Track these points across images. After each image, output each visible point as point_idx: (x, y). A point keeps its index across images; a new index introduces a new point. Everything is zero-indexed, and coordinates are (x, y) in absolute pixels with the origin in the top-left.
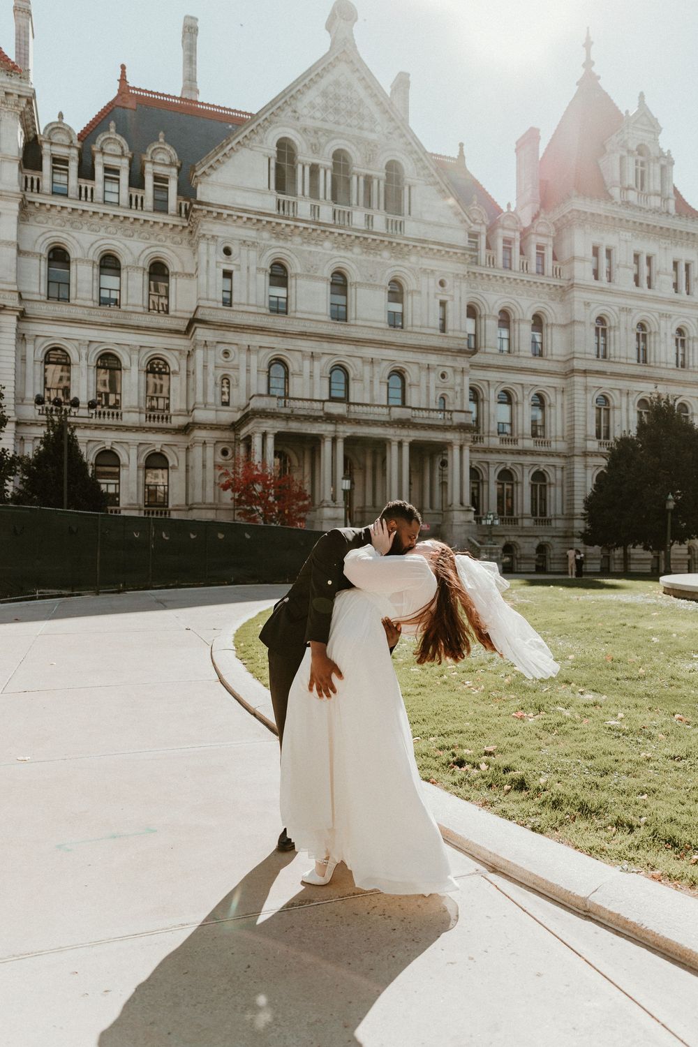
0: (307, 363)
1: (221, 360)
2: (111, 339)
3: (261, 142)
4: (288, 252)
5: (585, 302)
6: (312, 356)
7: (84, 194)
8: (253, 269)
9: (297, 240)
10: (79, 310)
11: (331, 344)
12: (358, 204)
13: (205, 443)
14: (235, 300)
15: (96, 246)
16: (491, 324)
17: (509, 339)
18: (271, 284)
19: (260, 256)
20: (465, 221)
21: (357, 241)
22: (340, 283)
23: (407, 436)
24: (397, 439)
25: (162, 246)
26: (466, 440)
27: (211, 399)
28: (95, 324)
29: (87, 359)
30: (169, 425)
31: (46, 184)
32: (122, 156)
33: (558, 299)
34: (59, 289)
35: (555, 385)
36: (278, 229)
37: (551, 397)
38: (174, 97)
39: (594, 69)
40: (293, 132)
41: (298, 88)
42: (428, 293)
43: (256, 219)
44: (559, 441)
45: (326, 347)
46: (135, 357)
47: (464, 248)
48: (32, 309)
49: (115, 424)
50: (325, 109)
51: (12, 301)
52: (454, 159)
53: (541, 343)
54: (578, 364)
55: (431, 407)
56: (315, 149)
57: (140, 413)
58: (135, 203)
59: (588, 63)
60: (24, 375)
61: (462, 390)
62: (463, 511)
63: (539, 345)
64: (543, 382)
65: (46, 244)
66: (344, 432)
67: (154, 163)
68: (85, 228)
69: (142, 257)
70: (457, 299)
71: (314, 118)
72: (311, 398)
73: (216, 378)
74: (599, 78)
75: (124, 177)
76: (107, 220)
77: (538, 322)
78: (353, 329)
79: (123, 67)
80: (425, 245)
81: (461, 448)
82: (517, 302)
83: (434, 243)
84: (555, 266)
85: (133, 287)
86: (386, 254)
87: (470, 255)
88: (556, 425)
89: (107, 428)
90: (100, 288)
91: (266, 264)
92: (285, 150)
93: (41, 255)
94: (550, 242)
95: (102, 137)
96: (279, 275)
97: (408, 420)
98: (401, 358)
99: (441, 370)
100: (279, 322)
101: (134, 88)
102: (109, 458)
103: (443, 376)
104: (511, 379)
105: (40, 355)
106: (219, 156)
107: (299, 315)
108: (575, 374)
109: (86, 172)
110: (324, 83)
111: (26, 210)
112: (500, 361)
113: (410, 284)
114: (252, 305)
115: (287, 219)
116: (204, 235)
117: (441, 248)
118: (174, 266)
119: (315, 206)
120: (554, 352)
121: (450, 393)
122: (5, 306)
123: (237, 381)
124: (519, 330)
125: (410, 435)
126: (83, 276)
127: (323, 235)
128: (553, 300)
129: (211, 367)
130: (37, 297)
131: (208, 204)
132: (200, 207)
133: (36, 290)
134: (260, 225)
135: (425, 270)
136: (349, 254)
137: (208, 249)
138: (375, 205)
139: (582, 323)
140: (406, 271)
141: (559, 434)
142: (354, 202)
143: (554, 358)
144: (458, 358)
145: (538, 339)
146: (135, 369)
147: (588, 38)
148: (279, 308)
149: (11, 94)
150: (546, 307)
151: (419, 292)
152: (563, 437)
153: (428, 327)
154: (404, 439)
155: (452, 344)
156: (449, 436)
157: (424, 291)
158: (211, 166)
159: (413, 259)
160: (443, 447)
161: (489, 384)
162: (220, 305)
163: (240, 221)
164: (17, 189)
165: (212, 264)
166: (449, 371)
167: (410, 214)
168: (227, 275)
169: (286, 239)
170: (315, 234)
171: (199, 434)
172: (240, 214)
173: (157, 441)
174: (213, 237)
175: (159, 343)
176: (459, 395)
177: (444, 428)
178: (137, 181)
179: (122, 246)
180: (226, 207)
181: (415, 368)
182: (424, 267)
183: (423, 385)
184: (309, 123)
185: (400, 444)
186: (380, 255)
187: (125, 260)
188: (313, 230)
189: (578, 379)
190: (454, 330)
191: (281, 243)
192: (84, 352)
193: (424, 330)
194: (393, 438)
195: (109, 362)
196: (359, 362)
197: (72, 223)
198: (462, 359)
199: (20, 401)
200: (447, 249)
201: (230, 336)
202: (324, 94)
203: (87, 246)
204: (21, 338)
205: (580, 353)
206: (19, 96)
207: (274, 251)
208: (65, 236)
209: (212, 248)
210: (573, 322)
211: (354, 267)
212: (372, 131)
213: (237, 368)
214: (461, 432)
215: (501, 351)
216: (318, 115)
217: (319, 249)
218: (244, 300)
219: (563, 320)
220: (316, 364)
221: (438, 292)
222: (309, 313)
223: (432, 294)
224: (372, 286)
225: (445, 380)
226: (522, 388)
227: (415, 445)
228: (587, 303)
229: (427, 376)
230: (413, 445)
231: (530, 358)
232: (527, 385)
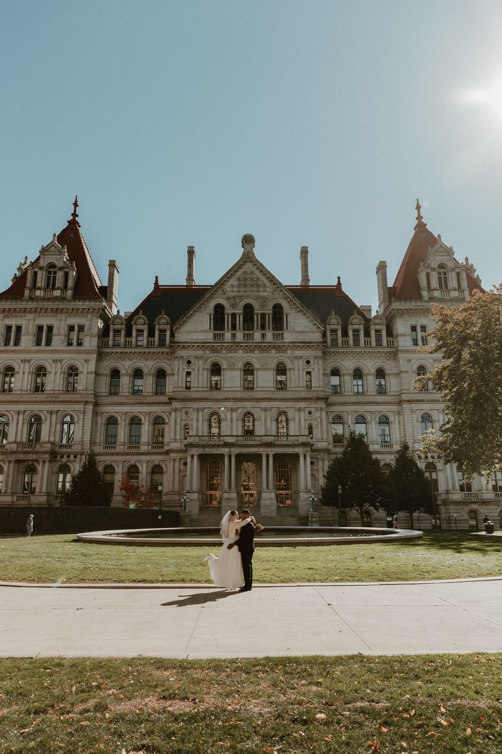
0: (229, 414)
1: (184, 417)
2: (136, 410)
3: (206, 308)
4: (219, 359)
5: (407, 360)
6: (232, 410)
7: (127, 345)
8: (201, 370)
9: (224, 352)
10: (122, 398)
11: (242, 403)
12: (257, 329)
13: (174, 460)
14: (192, 386)
15: (131, 367)
16: (348, 379)
17: (363, 385)
18: (211, 375)
19: (205, 363)
20: (320, 328)
21: (256, 348)
22: (248, 370)
24: (265, 453)
25: (162, 362)
26: (308, 452)
27: (178, 437)
28: (128, 404)
29: (125, 421)
30: (162, 450)
31: (111, 342)
32: (145, 324)
33: (392, 359)
34: (114, 390)
35: (393, 410)
36: (214, 348)
40: (222, 300)
41: (224, 279)
42: (299, 369)
43: (202, 346)
44: (397, 444)
45: (239, 404)
46: (147, 418)
47: (318, 342)
48: (100, 401)
49: (136, 452)
50: (239, 286)
51: (91, 399)
52: (334, 286)
53: (385, 385)
54: (404, 397)
55: (299, 434)
56: (234, 306)
57: (148, 445)
58: (150, 344)
59: (419, 218)
60: (96, 431)
61: (322, 420)
62: (306, 492)
64: (384, 409)
65: (109, 369)
66: (235, 452)
67: (159, 325)
68: (127, 359)
69: (153, 369)
70: (316, 369)
71: (233, 292)
72: (231, 435)
73: (181, 426)
74: (426, 224)
75: (146, 333)
76: (136, 355)
77: (380, 373)
79: (157, 277)
80: (294, 344)
81: (305, 456)
82: (365, 364)
83: (300, 342)
84: (389, 340)
85: (147, 384)
86: (273, 352)
87: (322, 346)
88: (396, 434)
89: (132, 454)
90: (134, 386)
91: (208, 365)
92: (219, 309)
93: (107, 374)
94: (384, 327)
95: (136, 318)
96: (216, 369)
97: (271, 443)
98: (283, 405)
99: (308, 410)
100: (216, 394)
101: (161, 286)
103: (310, 413)
104: (362, 409)
105: (104, 421)
106: (185, 319)
107: (227, 389)
108: (403, 403)
109: (129, 334)
110: (238, 274)
111: (100, 356)
112: (354, 399)
113: (289, 365)
114: (200, 387)
115: (218, 343)
116: (177, 357)
117: (303, 344)
118: (168, 371)
119: (234, 334)
120: (391, 391)
121: (314, 423)
122: (87, 401)
123: (192, 426)
124: (367, 380)
125: (272, 451)
126: (125, 381)
127: (237, 348)
128: (389, 360)
129: (179, 421)
130: (104, 394)
131: (178, 342)
132: (174, 344)
133: (104, 390)
134: (204, 348)
135: (296, 357)
136: (252, 355)
137: (178, 363)
138: (267, 328)
139: (407, 372)
140: (285, 359)
141: (398, 440)
142: (255, 328)
143: (392, 393)
144: (318, 402)
145: (383, 383)
146: (147, 424)
147: (418, 204)
148: (216, 387)
149: (95, 309)
150: (384, 364)
151: (294, 369)
152: (400, 442)
153: (299, 387)
154: (269, 453)
155: (315, 395)
156: (297, 450)
157: (296, 368)
158: (181, 324)
159: (289, 352)
160: (296, 457)
161: (348, 414)
162: (184, 389)
163: (194, 348)
164: (96, 348)
165: (181, 370)
166: (313, 410)
167: (287, 329)
168: (188, 374)
169: (218, 352)
170: (233, 348)
171: (173, 455)
172: (193, 345)
173: (156, 459)
174: (181, 357)
176: (319, 423)
177: (294, 446)
178: (151, 334)
179: (143, 365)
180: (186, 343)
181: (293, 410)
182: (296, 355)
183: (297, 420)
184: (231, 294)
185: (268, 456)
186: (270, 352)
187: (145, 371)
188: (232, 346)
189: (406, 406)
190: (316, 387)
191: (216, 355)
192: (123, 418)
193: (296, 389)
194: (263, 453)
195: (135, 422)
196: (259, 410)
197: (121, 359)
198: (321, 403)
199: (93, 444)
200: (308, 345)
201: (189, 404)
202: (239, 279)
203: (127, 367)
204: (95, 414)
205: (406, 390)
206: (99, 309)
207: (212, 359)
208: (118, 364)
209: (181, 363)
210: (400, 372)
211: (256, 361)
212: (265, 291)
213: (192, 420)
214: (303, 447)
215: (358, 393)
216: (235, 289)
217: (236, 355)
218: (196, 385)
219: (395, 371)
220: (234, 414)
221: (305, 367)
222: (231, 387)
223: (301, 370)
224: (266, 369)
225: (312, 415)
226: (371, 413)
227: (276, 456)
228: (410, 360)
229: (299, 414)
230: (275, 456)
231: (376, 395)
232: (373, 412)
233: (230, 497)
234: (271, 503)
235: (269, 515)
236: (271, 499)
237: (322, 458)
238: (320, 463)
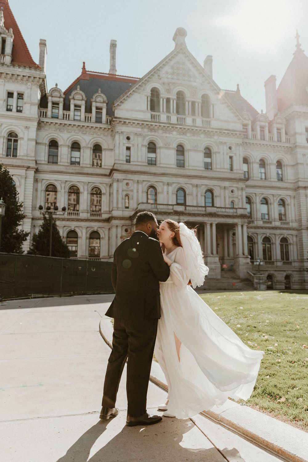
0: (165, 187)
1: (125, 187)
2: (75, 179)
3: (144, 90)
4: (156, 138)
5: (303, 154)
6: (168, 184)
7: (65, 117)
8: (140, 145)
9: (161, 132)
10: (62, 167)
11: (177, 178)
12: (189, 114)
13: (117, 226)
14: (131, 160)
15: (70, 139)
16: (256, 166)
17: (265, 173)
18: (149, 152)
19: (143, 140)
20: (240, 119)
21: (188, 131)
22: (181, 150)
23: (214, 221)
25: (99, 137)
26: (244, 222)
27: (120, 205)
28: (69, 173)
29: (64, 189)
30: (100, 218)
31: (49, 114)
32: (82, 100)
33: (289, 153)
34: (53, 158)
35: (290, 195)
36: (152, 127)
37: (288, 201)
38: (106, 74)
39: (301, 47)
40: (158, 85)
41: (160, 66)
42: (223, 153)
43: (142, 124)
44: (293, 222)
45: (174, 180)
46: (86, 187)
47: (240, 131)
48: (41, 168)
49: (77, 218)
50: (173, 74)
51: (33, 165)
52: (234, 91)
53: (282, 174)
54: (301, 184)
55: (227, 207)
56: (168, 91)
57: (88, 213)
58: (87, 119)
59: (298, 45)
60: (36, 197)
61: (242, 198)
62: (244, 258)
63: (281, 176)
64: (283, 193)
65: (48, 139)
66: (184, 219)
67: (96, 102)
68: (65, 131)
69: (90, 143)
70: (238, 155)
71: (168, 78)
72: (168, 204)
73: (122, 196)
75: (83, 109)
76: (75, 128)
77: (279, 164)
78: (187, 171)
79: (84, 63)
80: (221, 131)
81: (242, 226)
82: (268, 155)
83: (226, 130)
84: (286, 138)
85: (86, 156)
86: (202, 136)
87: (243, 134)
88: (291, 214)
89: (73, 220)
90: (71, 157)
91: (146, 143)
92: (155, 93)
93: (46, 144)
94: (284, 127)
95: (74, 93)
96: (152, 147)
97: (215, 213)
98: (211, 184)
99: (231, 189)
100: (152, 169)
101: (89, 72)
102: (73, 234)
103: (232, 192)
104: (267, 192)
105: (44, 188)
106: (125, 97)
107: (161, 165)
108: (300, 189)
109: (67, 107)
110: (172, 63)
111: (40, 125)
112: (261, 183)
113: (214, 149)
114: (139, 162)
115: (156, 122)
116: (118, 132)
117: (229, 132)
118: (104, 146)
119: (168, 116)
120: (288, 178)
121: (236, 200)
122: (29, 167)
123: (133, 196)
124: (270, 168)
126: (64, 152)
127: (172, 129)
128: (286, 153)
129: (120, 191)
130: (43, 162)
131: (119, 118)
132: (116, 119)
133: (43, 159)
134: (143, 126)
135: (222, 142)
136: (185, 137)
137: (119, 138)
138: (197, 114)
139: (302, 164)
140: (213, 143)
141: (294, 218)
142: (187, 113)
143: (289, 181)
144: (240, 183)
145: (280, 172)
146: (86, 193)
147: (297, 34)
148: (152, 163)
149: (36, 78)
150: (283, 157)
151: (219, 153)
152: (296, 220)
153: (224, 169)
155: (237, 176)
156: (236, 221)
157: (221, 152)
158: (121, 102)
159: (216, 137)
160: (234, 226)
161: (256, 195)
162: (125, 162)
163: (134, 125)
164: (37, 116)
165: (121, 144)
166: (235, 189)
167: (213, 117)
168: (128, 149)
169: (155, 132)
170: (168, 128)
171: (114, 222)
172: (134, 122)
173: (95, 226)
174: (122, 132)
175: (96, 181)
176: (240, 200)
178: (88, 110)
179: (81, 138)
180: (127, 119)
181: (218, 188)
182: (221, 141)
183: (222, 196)
184: (165, 80)
185: (211, 225)
186: (200, 136)
187: (82, 144)
188: (168, 127)
189: (302, 191)
190: (237, 170)
191: (153, 134)
192: (63, 186)
193: (222, 170)
194: (207, 222)
195: (74, 191)
196: (190, 186)
197: (60, 130)
198: (242, 183)
199: (34, 209)
200: (232, 132)
201: (130, 176)
202: (172, 68)
203: (66, 139)
204: (36, 180)
205: (302, 178)
206: (39, 78)
207: (149, 137)
208: (56, 135)
209: (121, 137)
210: (297, 164)
211: (187, 142)
212: (195, 82)
213: (132, 191)
214: (241, 218)
215: (261, 179)
216: (170, 76)
217: (171, 135)
218: (136, 160)
219: (291, 163)
220: (170, 188)
221: (228, 152)
222: (166, 164)
223: (225, 153)
224: (196, 151)
225: (233, 194)
226: (273, 196)
228: (305, 154)
229: (225, 192)
230: (218, 225)
231: (276, 182)
232: (275, 195)
234: (216, 267)
235: (215, 277)
236: (216, 263)
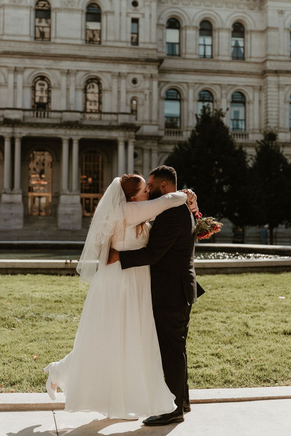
0: (11, 77)
5: (278, 11)
6: (16, 71)
11: (32, 60)
16: (191, 34)
17: (212, 46)
22: (43, 10)
24: (67, 138)
26: (130, 137)
33: (257, 9)
35: (253, 84)
37: (250, 95)
42: (120, 13)
44: (256, 133)
45: (28, 62)
53: (244, 47)
54: (270, 66)
61: (151, 93)
63: (242, 49)
64: (240, 82)
66: (20, 133)
70: (147, 16)
77: (238, 29)
78: (52, 47)
81: (126, 145)
82: (217, 14)
88: (253, 119)
97: (77, 122)
98: (95, 68)
99: (131, 77)
103: (135, 81)
104: (209, 80)
108: (268, 74)
112: (199, 65)
120: (253, 55)
121: (140, 96)
124: (219, 37)
125: (77, 135)
128: (252, 9)
139: (276, 29)
141: (257, 127)
143: (253, 60)
144: (148, 67)
145: (241, 44)
150: (245, 15)
151: (113, 13)
152: (260, 130)
153: (120, 41)
154: (73, 138)
155: (143, 55)
156: (114, 134)
157: (117, 12)
160: (113, 144)
161: (188, 86)
166: (139, 78)
176: (148, 97)
177: (110, 128)
181: (108, 76)
183: (115, 91)
185: (71, 142)
189: (272, 79)
190: (144, 43)
193: (116, 44)
194: (63, 137)
196: (57, 73)
198: (151, 67)
205: (274, 55)
210: (268, 29)
215: (205, 56)
219: (260, 27)
220: (20, 77)
221: (131, 11)
222: (14, 35)
223: (124, 14)
224: (70, 10)
225: (137, 85)
226: (221, 88)
227: (83, 142)
228: (282, 11)
229: (119, 82)
231: (229, 61)
232: (224, 85)
233: (12, 201)
234: (74, 211)
235: (71, 228)
236: (74, 204)
237: (148, 148)
238: (146, 156)
